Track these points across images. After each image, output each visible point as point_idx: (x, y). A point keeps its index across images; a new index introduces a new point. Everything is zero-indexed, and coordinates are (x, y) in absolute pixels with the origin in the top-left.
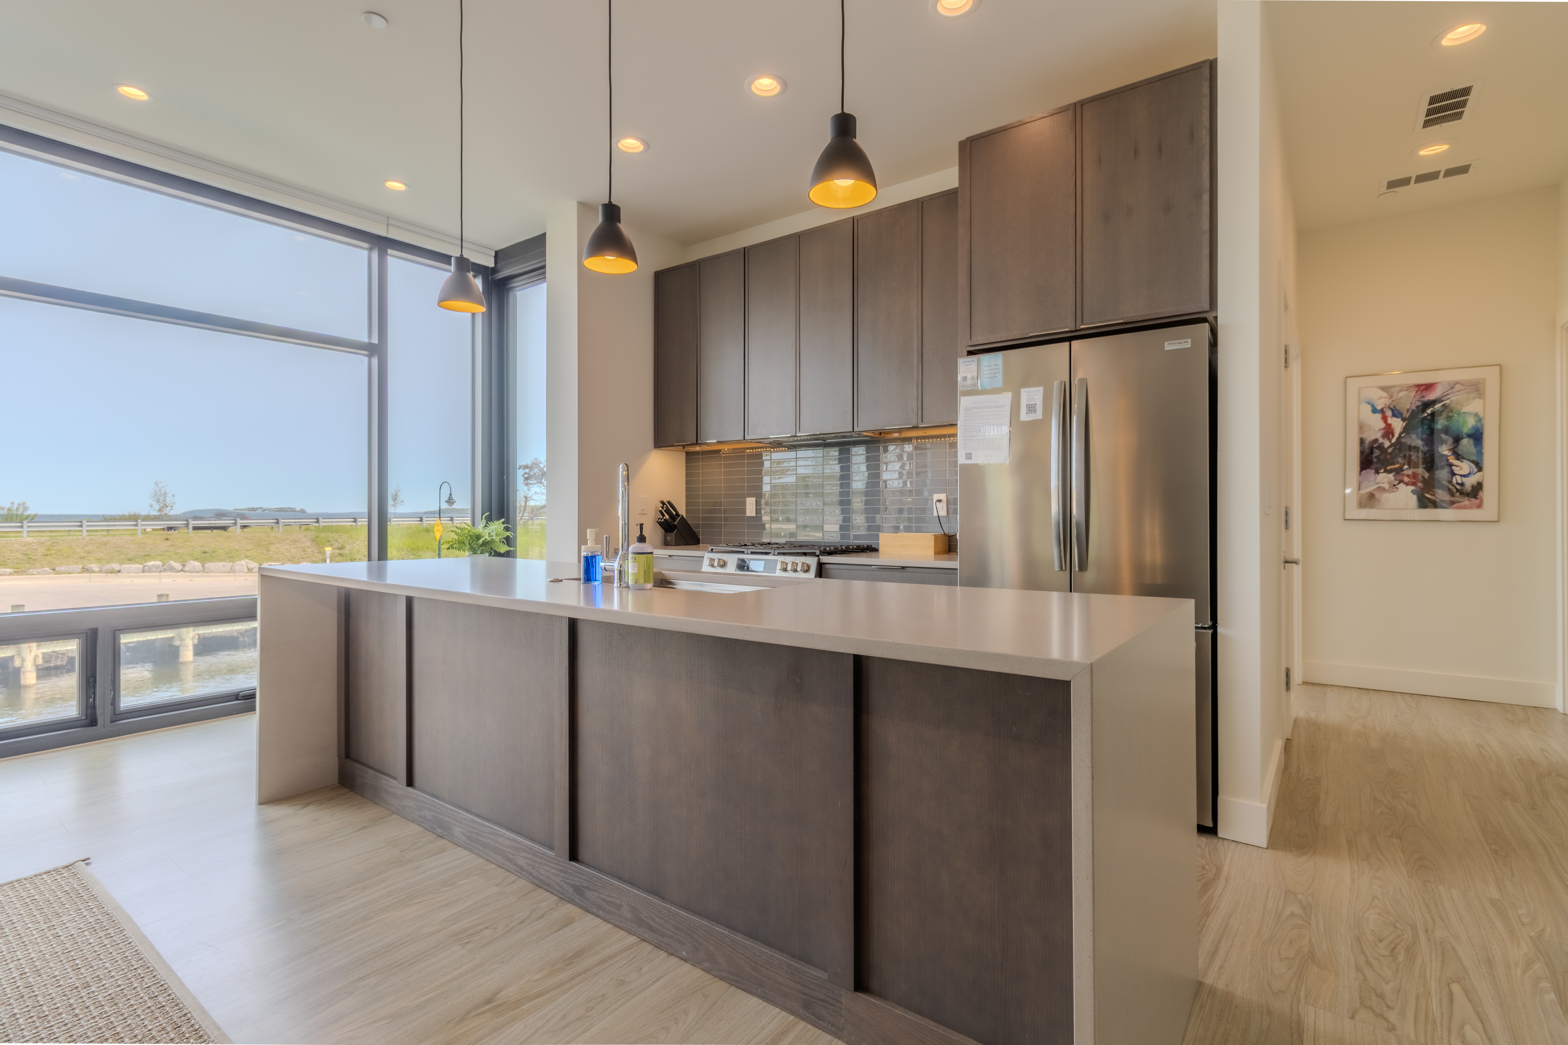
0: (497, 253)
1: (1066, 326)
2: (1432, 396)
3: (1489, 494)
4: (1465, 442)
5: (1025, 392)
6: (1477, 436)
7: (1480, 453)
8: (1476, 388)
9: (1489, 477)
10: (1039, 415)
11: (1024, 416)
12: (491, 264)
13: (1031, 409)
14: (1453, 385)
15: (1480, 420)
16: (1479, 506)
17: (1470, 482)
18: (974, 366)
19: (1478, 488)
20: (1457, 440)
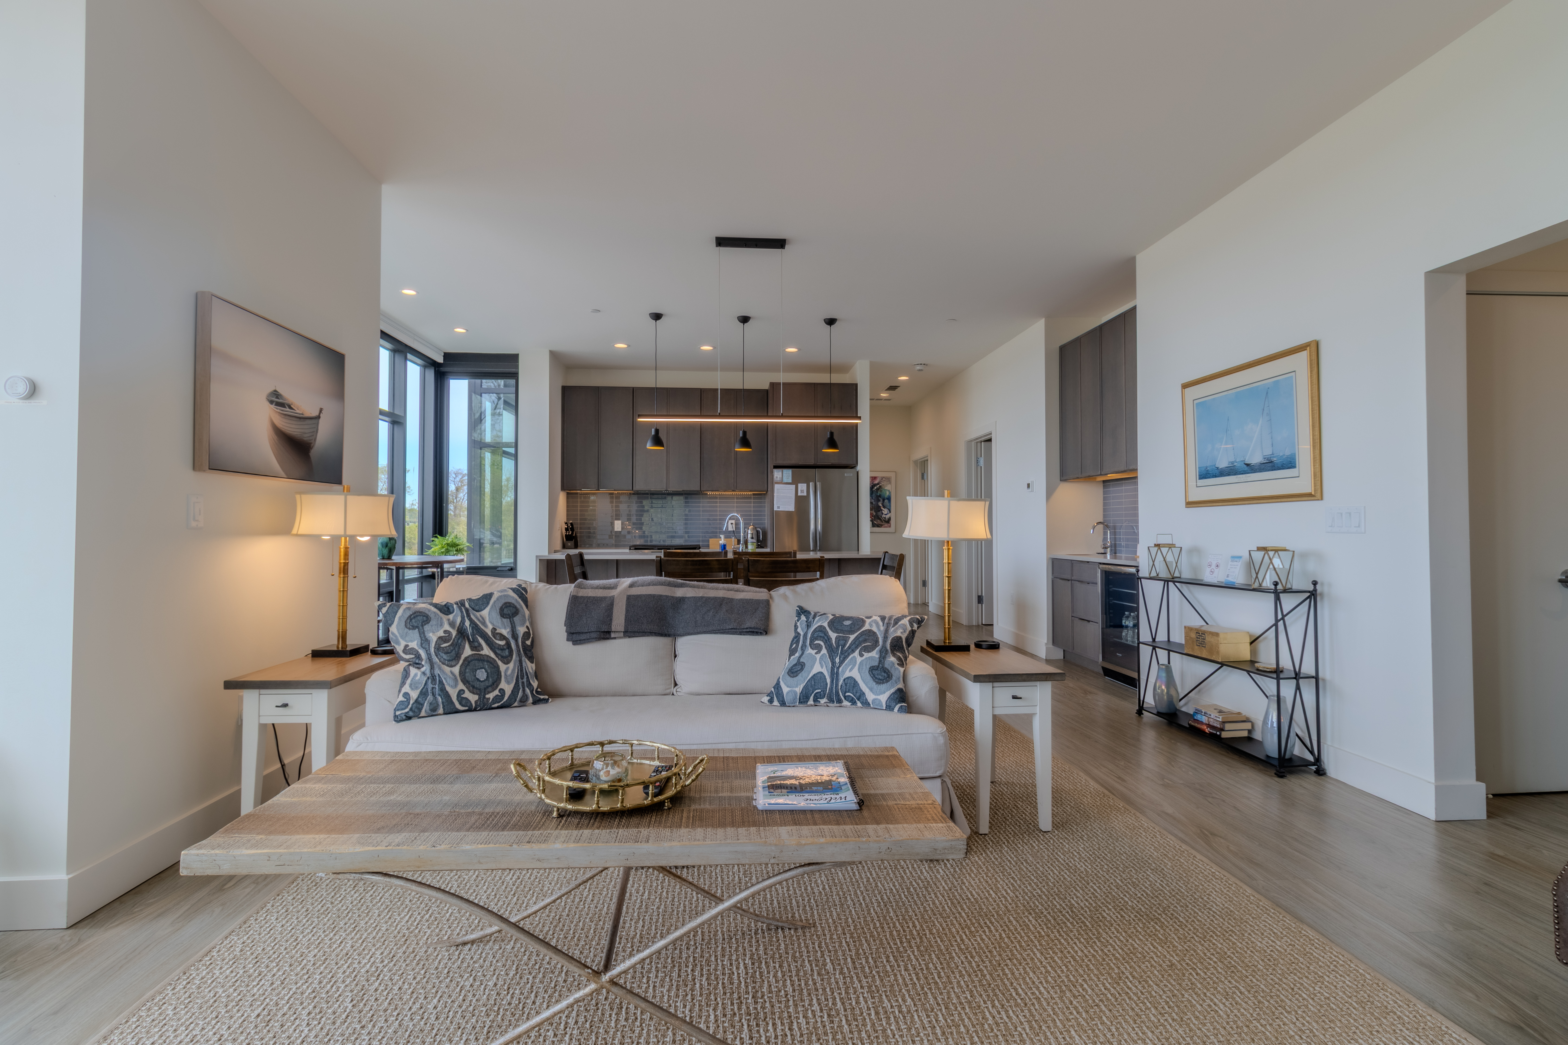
0: (445, 353)
1: (812, 462)
2: (876, 482)
3: (892, 522)
4: (886, 501)
5: (799, 485)
6: (889, 499)
7: (890, 506)
8: (888, 480)
9: (892, 515)
10: (805, 494)
11: (799, 494)
12: (440, 360)
13: (802, 492)
14: (882, 478)
15: (890, 493)
16: (890, 527)
17: (887, 517)
18: (780, 473)
19: (890, 519)
20: (884, 500)
